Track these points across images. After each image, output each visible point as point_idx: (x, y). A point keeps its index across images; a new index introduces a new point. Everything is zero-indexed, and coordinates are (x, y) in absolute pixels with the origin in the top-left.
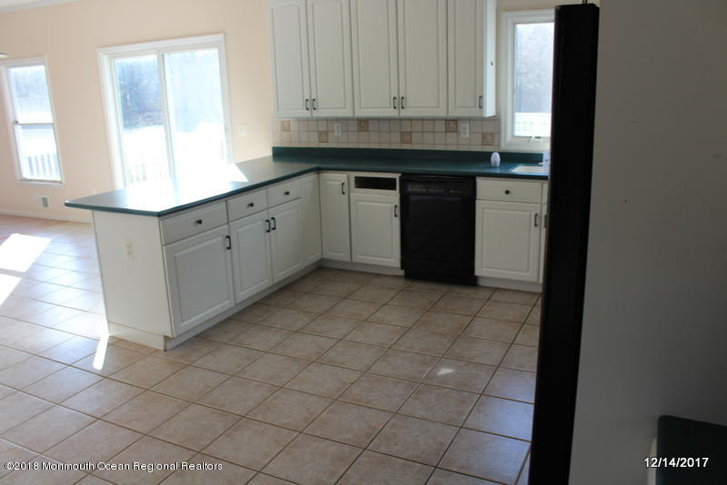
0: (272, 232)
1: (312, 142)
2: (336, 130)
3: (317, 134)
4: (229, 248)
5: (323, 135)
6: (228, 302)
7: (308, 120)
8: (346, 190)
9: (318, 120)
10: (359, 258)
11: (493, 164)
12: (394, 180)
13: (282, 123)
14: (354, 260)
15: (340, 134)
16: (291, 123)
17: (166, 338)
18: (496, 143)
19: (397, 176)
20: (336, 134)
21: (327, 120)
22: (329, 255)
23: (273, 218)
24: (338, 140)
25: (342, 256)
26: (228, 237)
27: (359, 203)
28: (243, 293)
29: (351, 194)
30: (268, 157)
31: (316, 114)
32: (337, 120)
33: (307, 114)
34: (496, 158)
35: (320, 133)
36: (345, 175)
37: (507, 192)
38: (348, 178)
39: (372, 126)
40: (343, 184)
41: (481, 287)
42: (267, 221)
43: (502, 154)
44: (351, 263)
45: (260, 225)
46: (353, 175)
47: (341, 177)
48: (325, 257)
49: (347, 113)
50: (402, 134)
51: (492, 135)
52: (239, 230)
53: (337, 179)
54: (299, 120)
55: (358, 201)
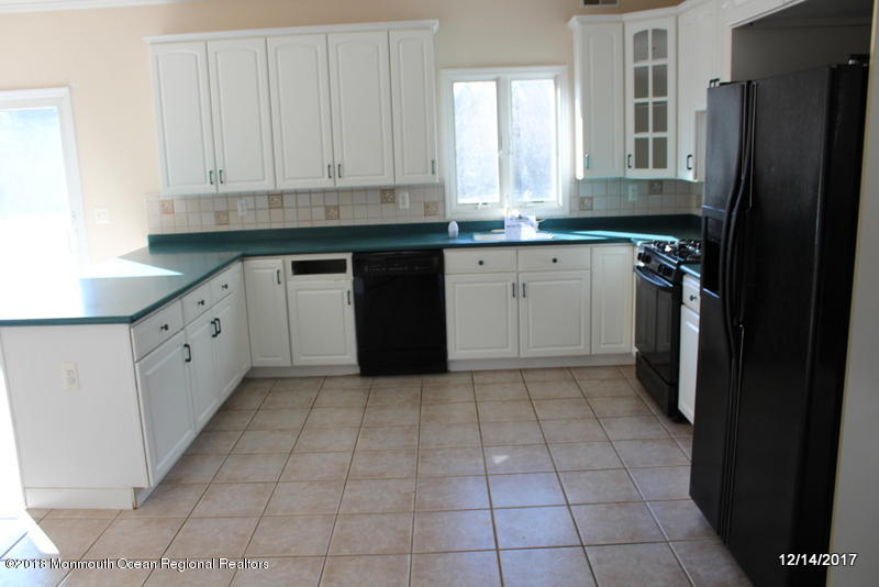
0: (218, 336)
1: (208, 225)
2: (239, 207)
3: (212, 215)
4: (189, 360)
5: (220, 215)
6: (190, 431)
8: (282, 280)
9: (214, 197)
10: (302, 359)
11: (451, 234)
12: (344, 261)
13: (163, 203)
14: (296, 363)
15: (245, 213)
16: (176, 202)
17: (137, 491)
18: (441, 212)
19: (348, 257)
20: (240, 214)
21: (227, 197)
22: (260, 361)
23: (217, 319)
24: (243, 221)
25: (281, 360)
26: (186, 346)
27: (300, 293)
28: (201, 418)
29: (289, 283)
30: (145, 248)
31: (221, 189)
32: (240, 196)
33: (210, 189)
34: (454, 228)
35: (218, 214)
36: (279, 261)
37: (481, 263)
38: (284, 263)
39: (289, 201)
40: (278, 271)
41: (455, 372)
42: (213, 323)
43: (459, 223)
44: (293, 367)
45: (209, 329)
46: (290, 259)
47: (276, 263)
48: (254, 365)
49: (267, 185)
50: (327, 209)
51: (435, 204)
53: (270, 267)
54: (186, 198)
55: (297, 290)
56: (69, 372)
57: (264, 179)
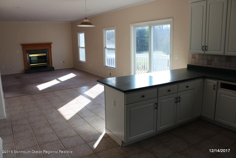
0: (178, 103)
2: (215, 60)
3: (207, 61)
4: (156, 108)
5: (209, 61)
6: (153, 130)
7: (203, 55)
8: (216, 88)
9: (208, 55)
10: (218, 119)
13: (193, 55)
15: (217, 62)
16: (196, 55)
17: (123, 142)
20: (215, 62)
21: (212, 55)
22: (204, 115)
23: (179, 97)
24: (215, 64)
25: (210, 117)
26: (156, 103)
27: (221, 95)
28: (160, 128)
29: (218, 90)
31: (206, 52)
32: (216, 56)
33: (202, 52)
36: (216, 81)
38: (218, 82)
40: (215, 85)
42: (176, 98)
44: (214, 121)
45: (173, 100)
46: (220, 82)
47: (215, 82)
49: (221, 53)
52: (162, 101)
53: (212, 82)
54: (200, 54)
55: (220, 94)
56: (114, 102)
57: (220, 51)
